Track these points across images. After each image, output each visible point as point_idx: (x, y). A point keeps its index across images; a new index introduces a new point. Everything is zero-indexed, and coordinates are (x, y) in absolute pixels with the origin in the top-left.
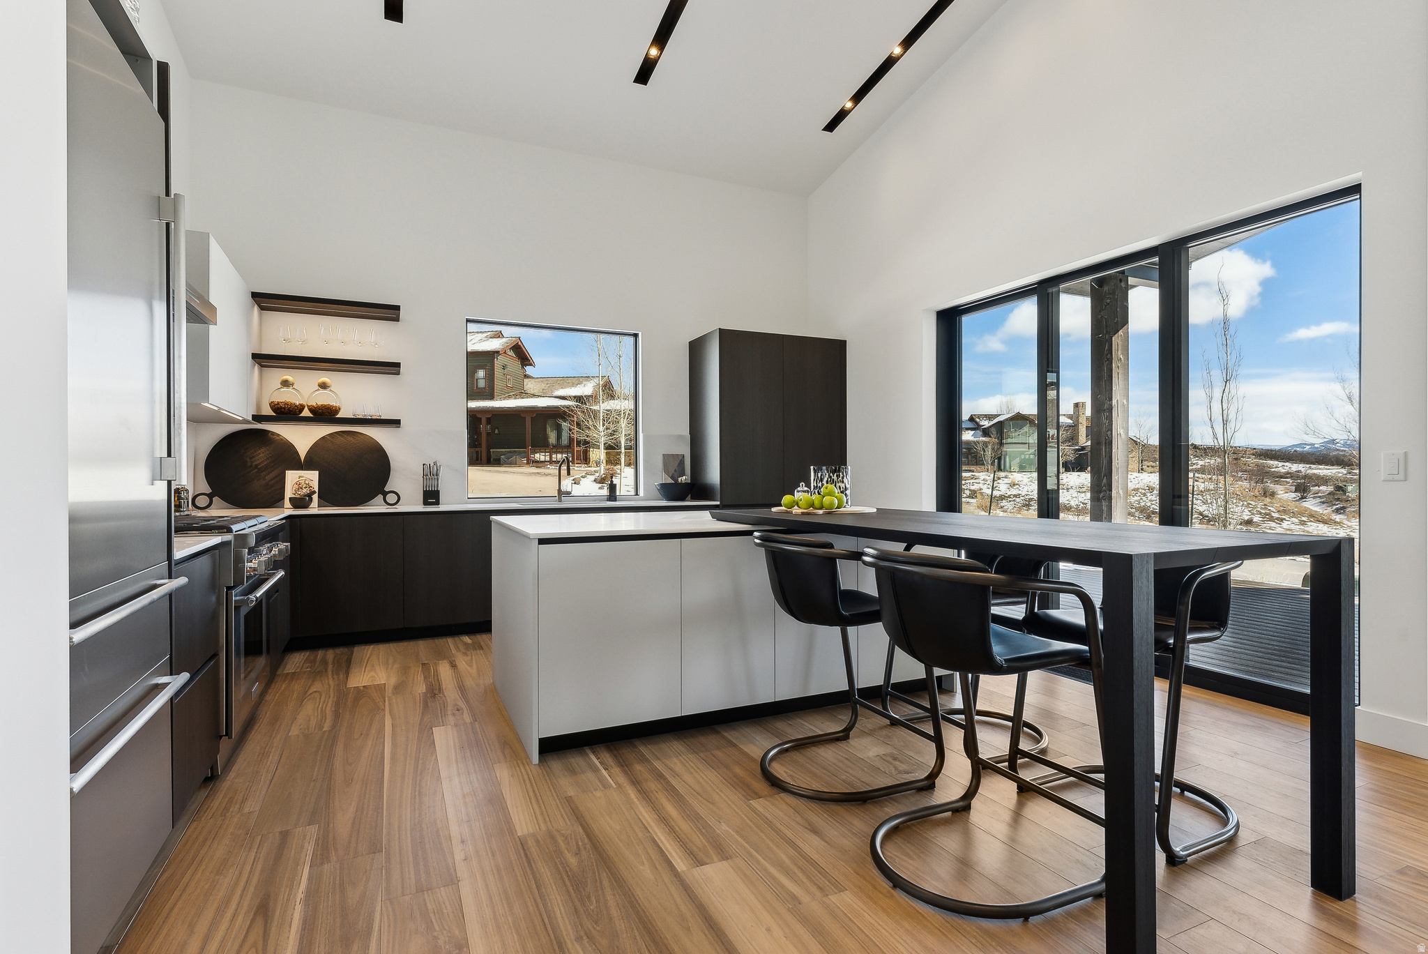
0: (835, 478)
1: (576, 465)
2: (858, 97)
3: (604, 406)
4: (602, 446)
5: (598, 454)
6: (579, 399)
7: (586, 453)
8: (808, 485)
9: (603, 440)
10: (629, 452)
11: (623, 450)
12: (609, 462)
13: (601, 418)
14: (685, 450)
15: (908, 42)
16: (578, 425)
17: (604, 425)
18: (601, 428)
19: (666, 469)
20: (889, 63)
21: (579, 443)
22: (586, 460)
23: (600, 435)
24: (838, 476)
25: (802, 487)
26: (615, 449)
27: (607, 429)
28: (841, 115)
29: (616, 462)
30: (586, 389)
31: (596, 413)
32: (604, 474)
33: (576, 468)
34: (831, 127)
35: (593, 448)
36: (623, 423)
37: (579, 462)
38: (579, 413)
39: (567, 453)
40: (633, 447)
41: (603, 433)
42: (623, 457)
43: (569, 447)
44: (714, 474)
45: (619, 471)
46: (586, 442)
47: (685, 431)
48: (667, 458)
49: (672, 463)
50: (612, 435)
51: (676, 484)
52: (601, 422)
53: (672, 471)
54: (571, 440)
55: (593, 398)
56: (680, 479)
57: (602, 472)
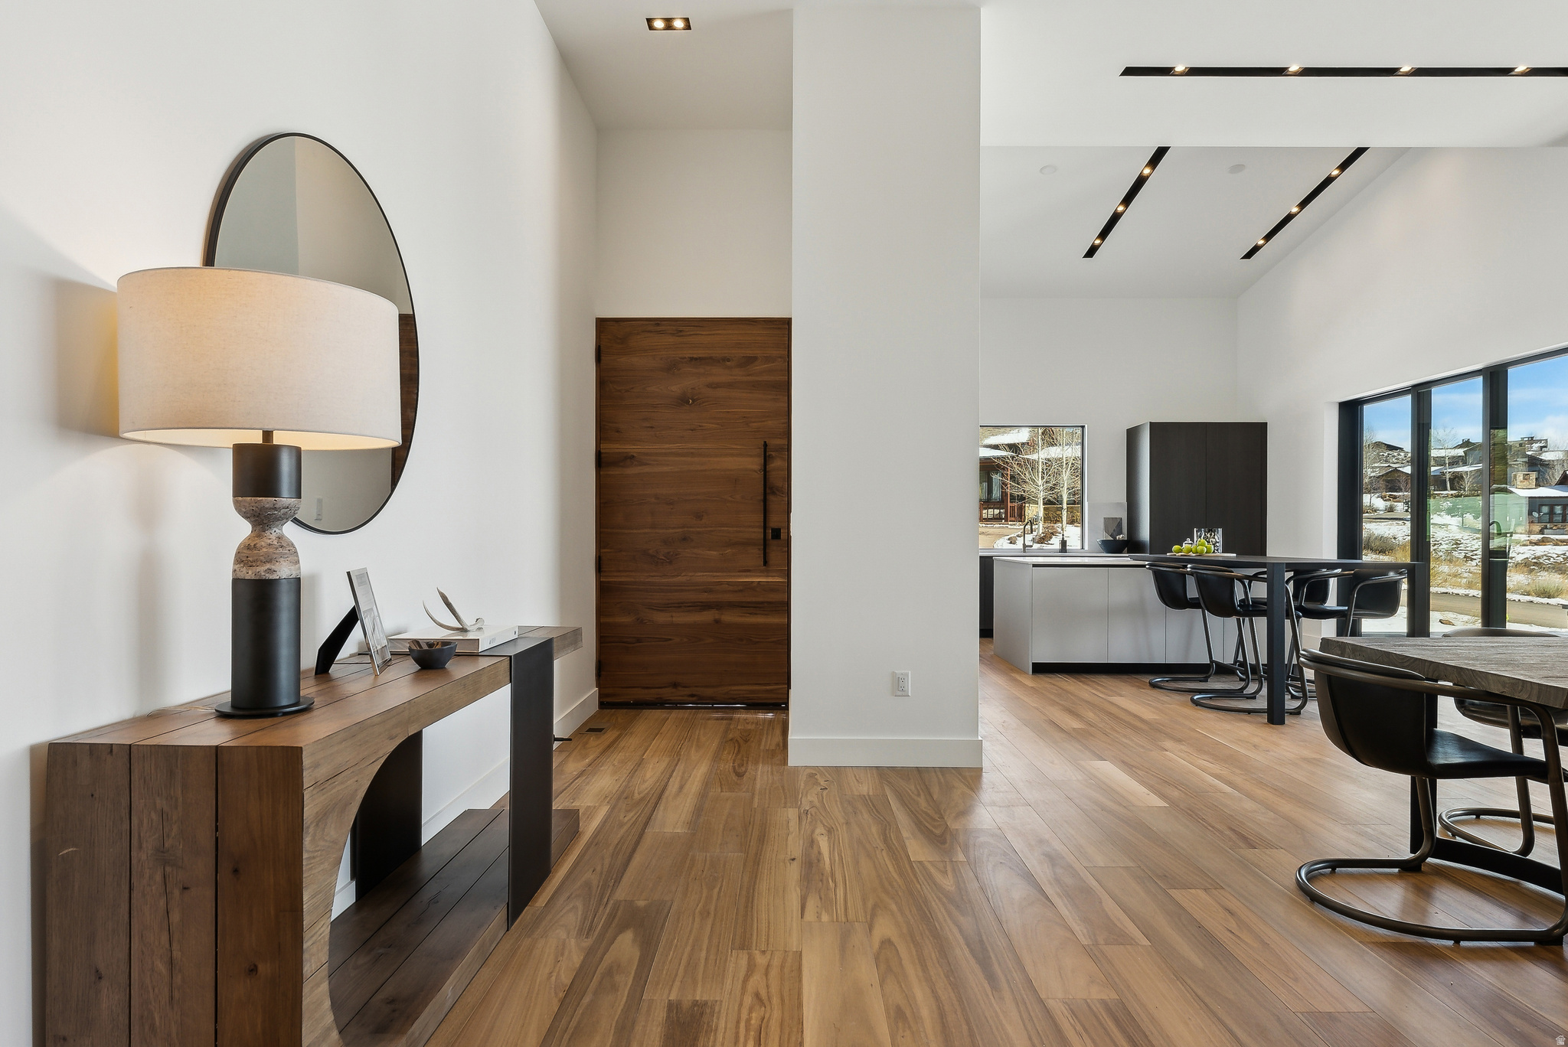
0: (1209, 535)
1: (1010, 523)
2: (1268, 237)
3: (1042, 454)
4: (1041, 502)
5: (1035, 510)
6: (1013, 447)
7: (1021, 509)
8: (1192, 540)
9: (1042, 495)
10: (1072, 508)
11: (1065, 506)
12: (1047, 519)
13: (1040, 470)
14: (1123, 515)
15: (1303, 204)
16: (1013, 478)
17: (1043, 478)
18: (1040, 482)
19: (1106, 530)
20: (1289, 218)
21: (1013, 498)
22: (1020, 516)
23: (1038, 488)
24: (1211, 535)
25: (1189, 540)
26: (1055, 504)
27: (1047, 482)
28: (1256, 249)
29: (1057, 519)
30: (1021, 436)
31: (1033, 465)
32: (1043, 533)
33: (1009, 527)
34: (1249, 255)
35: (1029, 503)
36: (1066, 476)
37: (1013, 519)
38: (1015, 466)
39: (1000, 508)
40: (1077, 502)
41: (1042, 487)
42: (1065, 513)
43: (1001, 503)
44: (1145, 533)
45: (1059, 530)
46: (1022, 498)
47: (1123, 499)
48: (1108, 521)
49: (1114, 526)
50: (1052, 489)
51: (1115, 540)
52: (1040, 475)
53: (1111, 531)
54: (1004, 494)
55: (1030, 445)
56: (1118, 537)
57: (1041, 532)
